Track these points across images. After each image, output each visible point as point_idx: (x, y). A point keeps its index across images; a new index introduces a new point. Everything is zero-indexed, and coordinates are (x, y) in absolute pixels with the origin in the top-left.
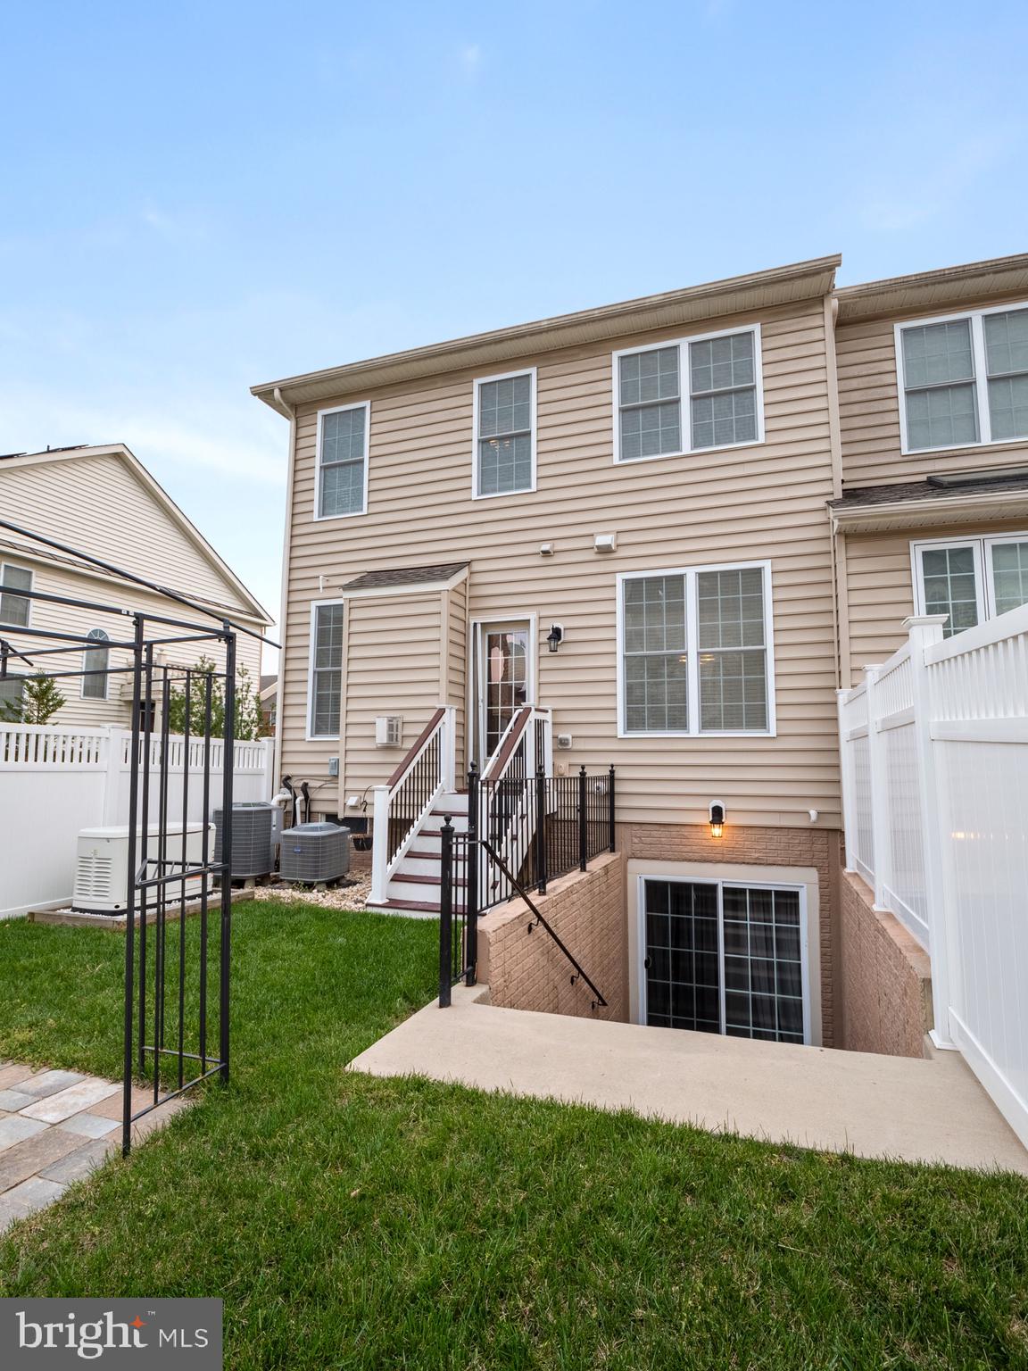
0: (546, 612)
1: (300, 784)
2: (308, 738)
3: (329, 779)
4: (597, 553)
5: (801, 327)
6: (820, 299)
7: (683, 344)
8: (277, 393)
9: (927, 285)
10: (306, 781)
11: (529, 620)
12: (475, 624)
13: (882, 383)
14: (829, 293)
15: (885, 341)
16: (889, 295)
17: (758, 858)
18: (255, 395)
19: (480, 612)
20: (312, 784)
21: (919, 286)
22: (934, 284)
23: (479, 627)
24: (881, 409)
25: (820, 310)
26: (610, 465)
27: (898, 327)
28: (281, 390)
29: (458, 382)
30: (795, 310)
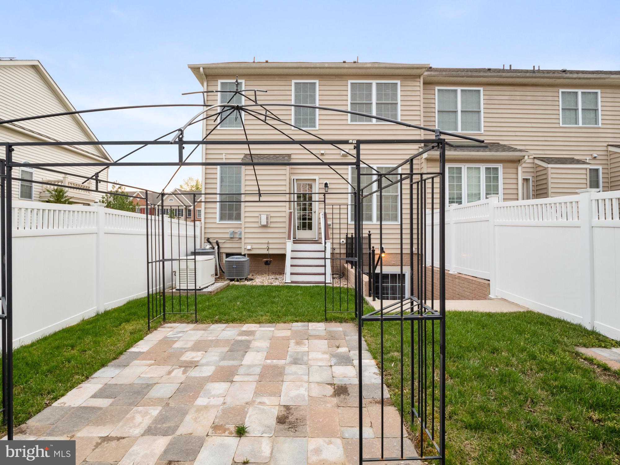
0: (321, 176)
1: (215, 241)
2: (218, 222)
3: (228, 239)
4: (342, 156)
5: (413, 85)
6: (419, 76)
7: (374, 82)
8: (201, 69)
9: (447, 77)
10: (217, 240)
11: (316, 179)
12: (294, 179)
13: (431, 107)
14: (422, 74)
15: (432, 92)
16: (436, 77)
17: (394, 264)
18: (189, 68)
19: (295, 174)
20: (219, 241)
21: (445, 77)
22: (449, 77)
23: (295, 180)
24: (430, 116)
25: (419, 80)
26: (346, 123)
27: (437, 88)
28: (203, 68)
29: (285, 79)
30: (411, 78)
